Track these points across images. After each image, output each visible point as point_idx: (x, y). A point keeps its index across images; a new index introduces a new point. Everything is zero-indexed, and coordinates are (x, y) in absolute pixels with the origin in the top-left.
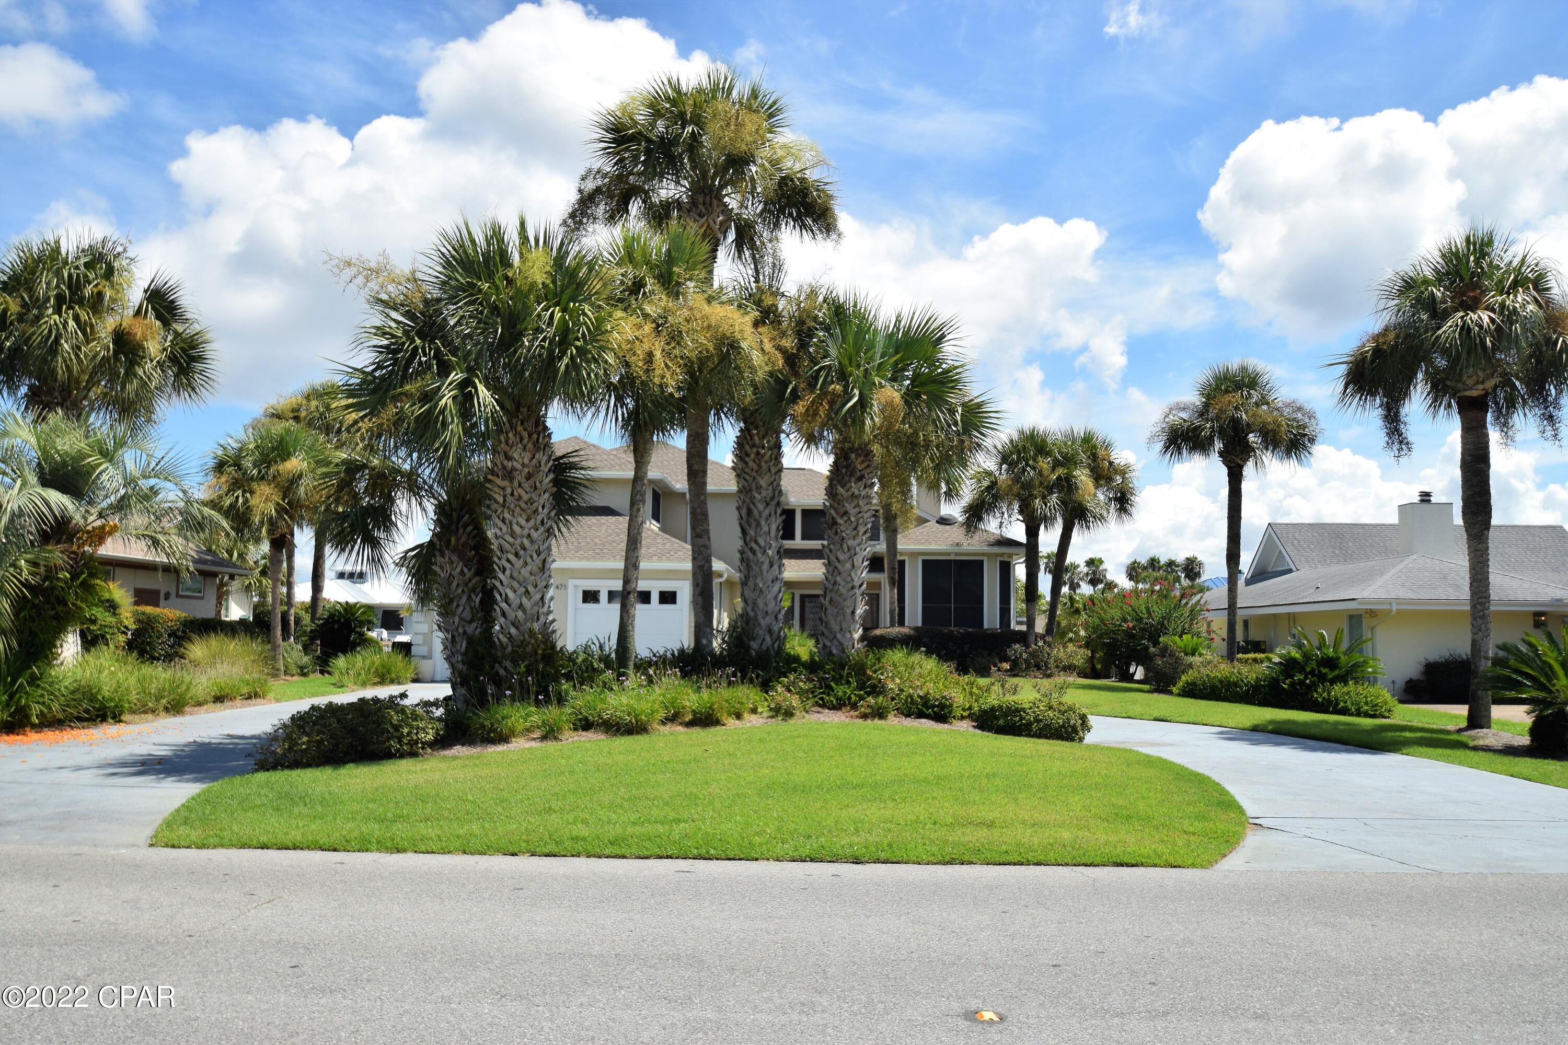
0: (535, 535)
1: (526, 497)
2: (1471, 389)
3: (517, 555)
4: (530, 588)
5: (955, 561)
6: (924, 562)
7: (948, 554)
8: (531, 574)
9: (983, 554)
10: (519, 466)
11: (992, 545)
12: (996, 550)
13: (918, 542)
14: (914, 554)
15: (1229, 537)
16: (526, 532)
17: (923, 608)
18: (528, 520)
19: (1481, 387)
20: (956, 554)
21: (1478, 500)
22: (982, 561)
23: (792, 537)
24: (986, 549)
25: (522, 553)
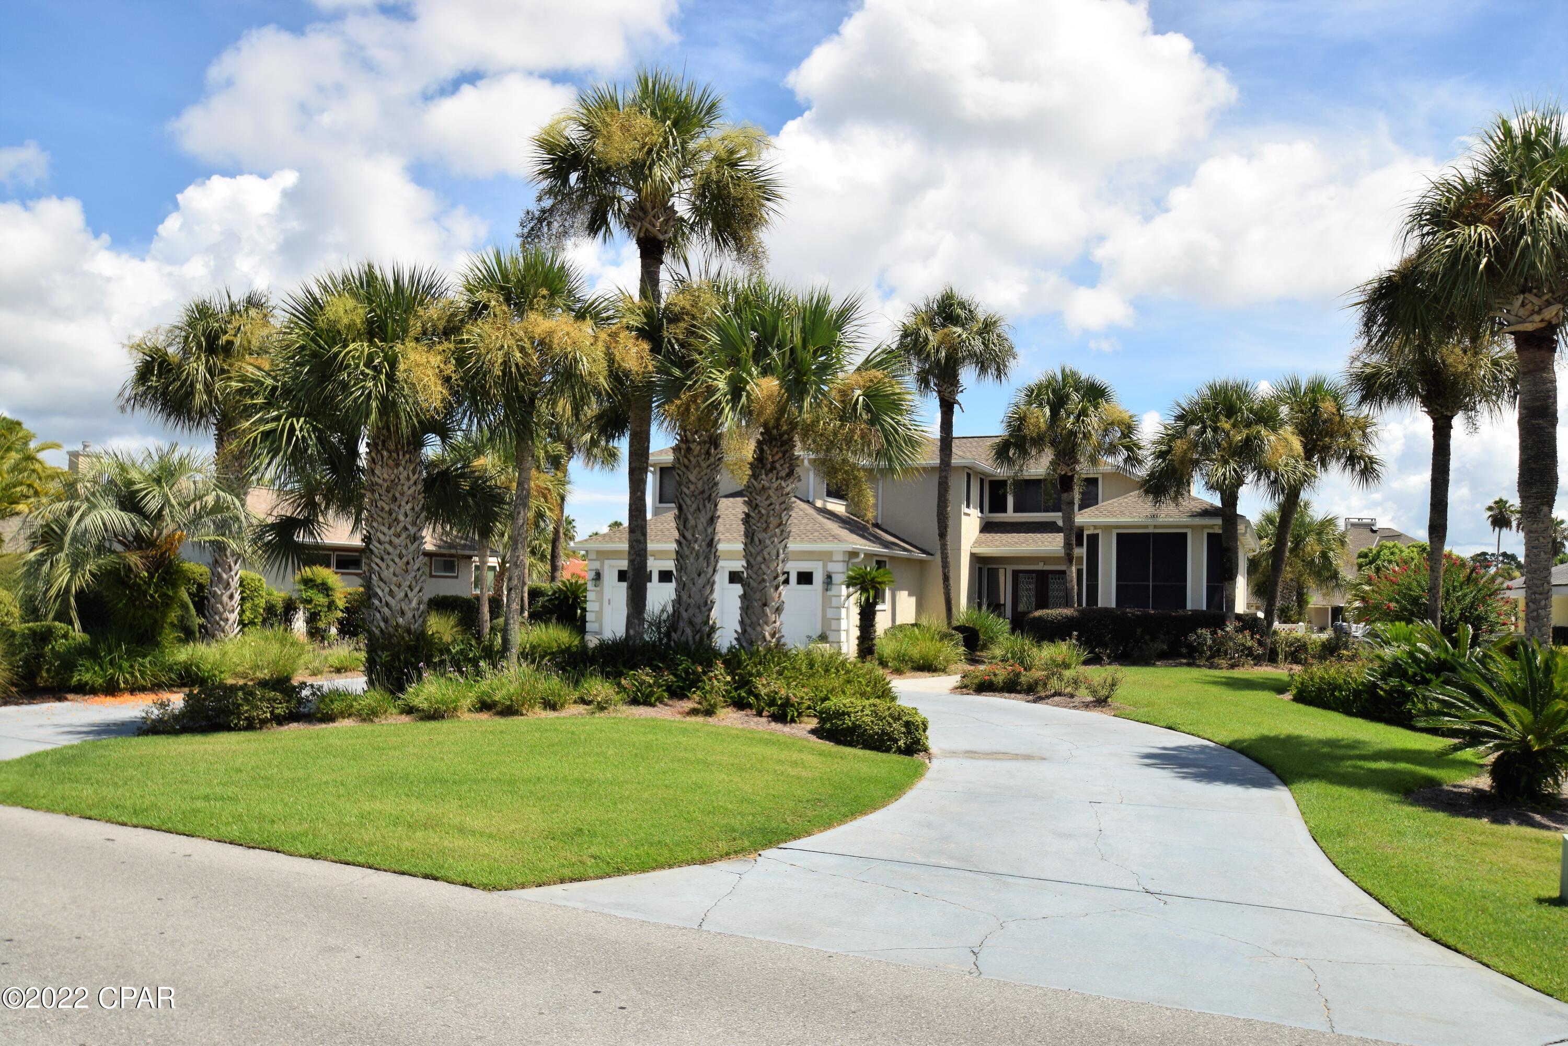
0: (396, 541)
1: (387, 508)
2: (1524, 321)
3: (382, 559)
4: (395, 588)
5: (1154, 534)
6: (1118, 535)
7: (1146, 527)
8: (394, 574)
9: (1187, 527)
10: (380, 481)
11: (1194, 515)
12: (1198, 521)
13: (1111, 514)
14: (1108, 528)
15: (1431, 504)
16: (387, 539)
17: (1118, 587)
18: (390, 528)
19: (1537, 318)
20: (1155, 527)
21: (1533, 466)
22: (1185, 535)
23: (1004, 510)
24: (1185, 520)
25: (386, 557)
